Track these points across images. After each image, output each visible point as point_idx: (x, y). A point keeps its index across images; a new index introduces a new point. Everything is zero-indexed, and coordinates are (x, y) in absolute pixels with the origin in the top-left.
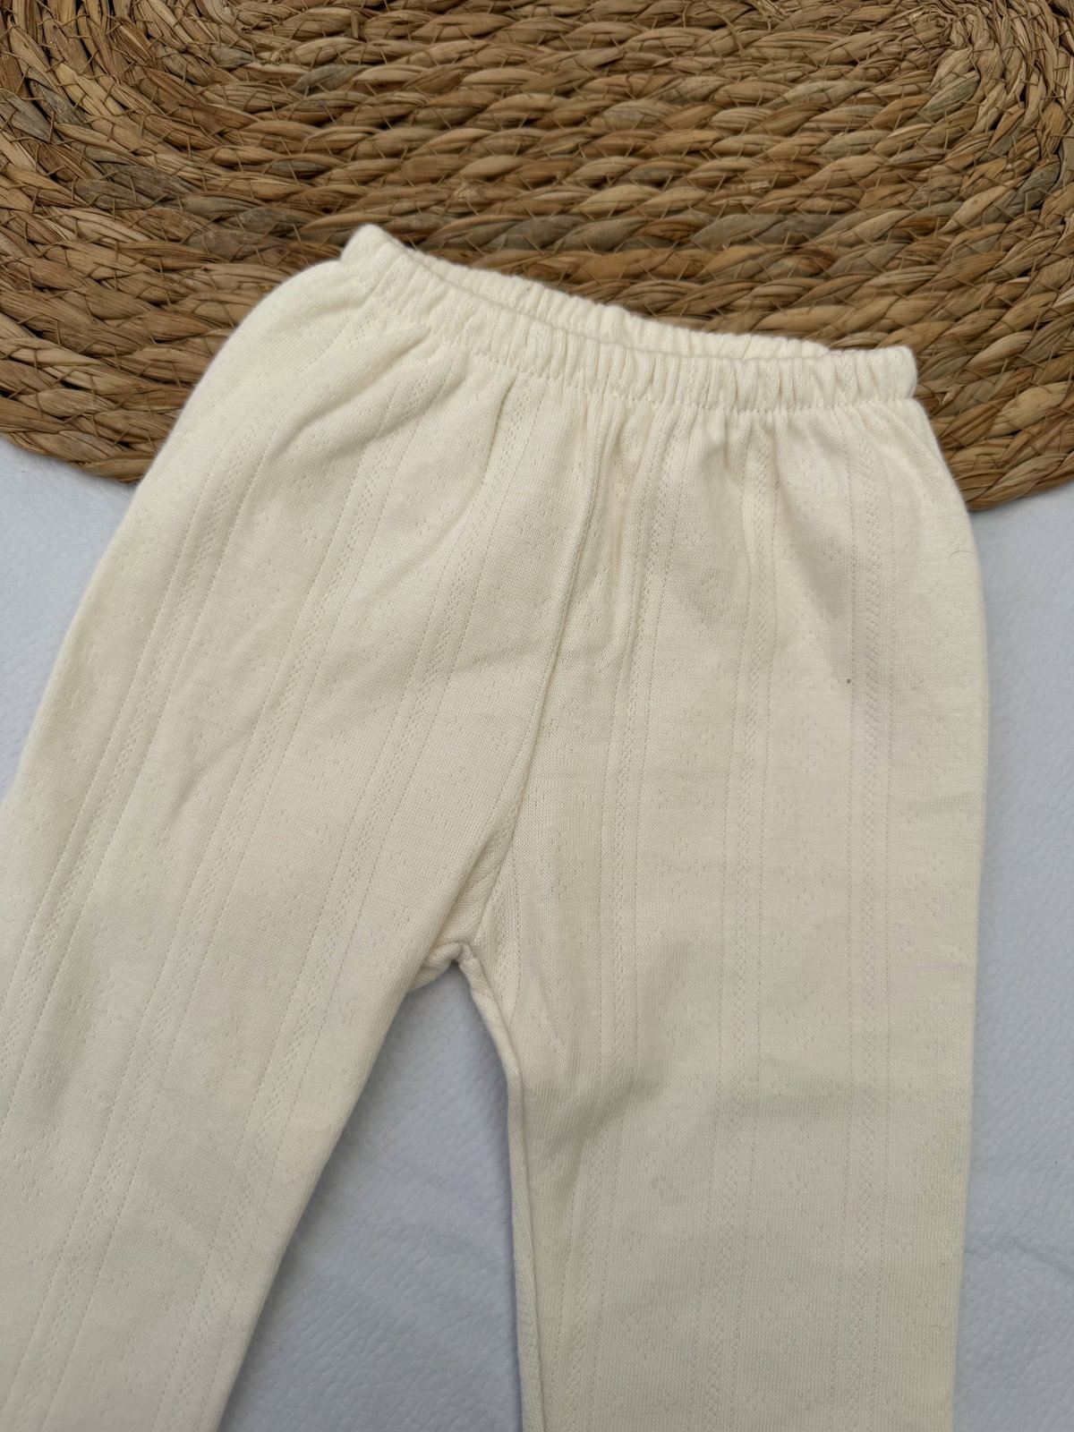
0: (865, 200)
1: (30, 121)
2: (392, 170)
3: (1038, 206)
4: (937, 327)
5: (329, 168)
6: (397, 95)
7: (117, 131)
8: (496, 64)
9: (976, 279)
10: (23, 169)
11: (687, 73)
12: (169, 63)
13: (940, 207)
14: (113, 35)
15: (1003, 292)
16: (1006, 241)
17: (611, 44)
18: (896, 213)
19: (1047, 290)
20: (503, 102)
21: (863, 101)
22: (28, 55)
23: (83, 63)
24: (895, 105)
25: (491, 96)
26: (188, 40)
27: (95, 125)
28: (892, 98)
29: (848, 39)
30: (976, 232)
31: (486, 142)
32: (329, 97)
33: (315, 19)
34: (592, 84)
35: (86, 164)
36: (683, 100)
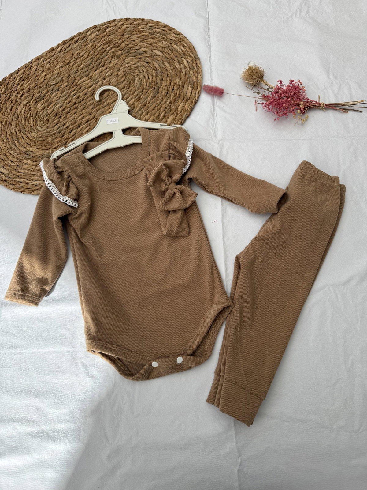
0: (135, 106)
1: (28, 157)
2: (75, 137)
3: (158, 92)
4: (153, 117)
5: (67, 141)
6: (70, 127)
7: (39, 152)
8: (79, 116)
9: (155, 108)
10: (31, 163)
11: (104, 102)
12: (40, 140)
13: (145, 101)
14: (31, 140)
15: (159, 107)
16: (156, 100)
17: (92, 104)
18: (140, 105)
19: (165, 103)
20: (83, 120)
21: (128, 92)
22: (22, 149)
23: (29, 146)
24: (132, 91)
25: (81, 120)
26: (40, 135)
27: (36, 153)
28: (132, 90)
29: (122, 85)
30: (151, 102)
31: (84, 127)
32: (62, 133)
33: (54, 123)
34: (93, 111)
35: (38, 158)
36: (105, 107)
